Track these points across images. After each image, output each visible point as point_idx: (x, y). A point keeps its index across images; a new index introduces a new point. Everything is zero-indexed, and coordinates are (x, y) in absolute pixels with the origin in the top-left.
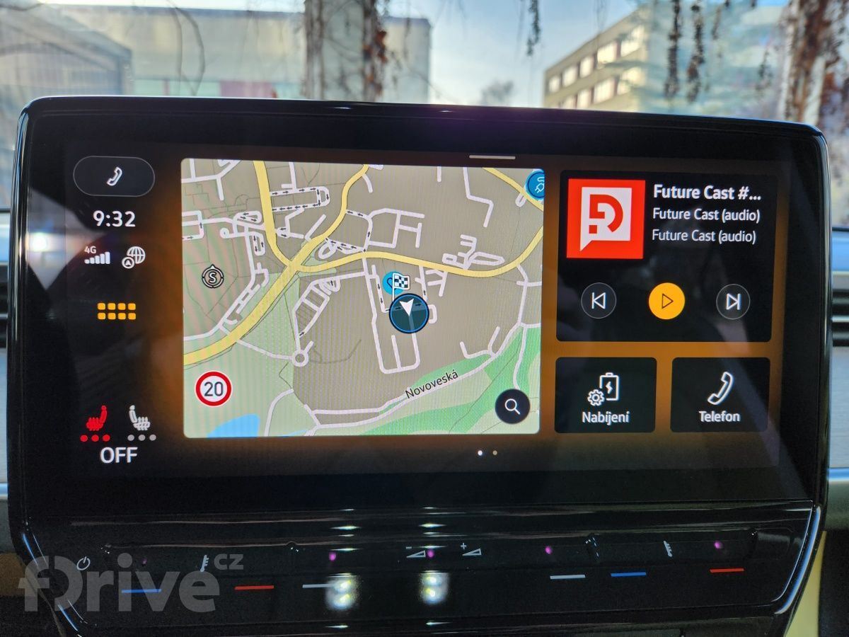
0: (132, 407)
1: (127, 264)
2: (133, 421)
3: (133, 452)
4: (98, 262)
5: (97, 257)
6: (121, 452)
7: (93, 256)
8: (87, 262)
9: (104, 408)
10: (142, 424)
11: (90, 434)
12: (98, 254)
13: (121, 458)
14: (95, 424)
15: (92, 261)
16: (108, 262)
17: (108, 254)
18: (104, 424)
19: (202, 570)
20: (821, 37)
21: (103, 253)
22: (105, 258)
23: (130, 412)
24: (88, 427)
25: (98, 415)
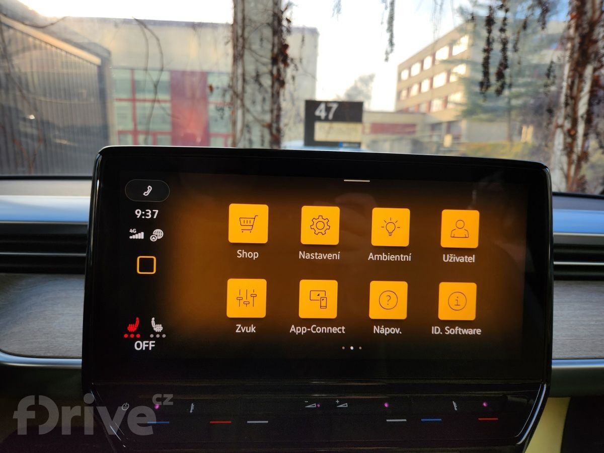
0: (153, 319)
1: (153, 239)
2: (153, 326)
3: (152, 344)
4: (137, 238)
5: (136, 235)
6: (146, 344)
7: (134, 234)
8: (131, 237)
9: (137, 319)
10: (158, 328)
11: (129, 333)
12: (137, 233)
13: (146, 347)
14: (132, 328)
15: (134, 237)
16: (143, 238)
17: (143, 233)
18: (138, 328)
19: (191, 411)
20: (590, 51)
21: (140, 232)
22: (141, 236)
23: (152, 321)
24: (128, 329)
25: (134, 322)
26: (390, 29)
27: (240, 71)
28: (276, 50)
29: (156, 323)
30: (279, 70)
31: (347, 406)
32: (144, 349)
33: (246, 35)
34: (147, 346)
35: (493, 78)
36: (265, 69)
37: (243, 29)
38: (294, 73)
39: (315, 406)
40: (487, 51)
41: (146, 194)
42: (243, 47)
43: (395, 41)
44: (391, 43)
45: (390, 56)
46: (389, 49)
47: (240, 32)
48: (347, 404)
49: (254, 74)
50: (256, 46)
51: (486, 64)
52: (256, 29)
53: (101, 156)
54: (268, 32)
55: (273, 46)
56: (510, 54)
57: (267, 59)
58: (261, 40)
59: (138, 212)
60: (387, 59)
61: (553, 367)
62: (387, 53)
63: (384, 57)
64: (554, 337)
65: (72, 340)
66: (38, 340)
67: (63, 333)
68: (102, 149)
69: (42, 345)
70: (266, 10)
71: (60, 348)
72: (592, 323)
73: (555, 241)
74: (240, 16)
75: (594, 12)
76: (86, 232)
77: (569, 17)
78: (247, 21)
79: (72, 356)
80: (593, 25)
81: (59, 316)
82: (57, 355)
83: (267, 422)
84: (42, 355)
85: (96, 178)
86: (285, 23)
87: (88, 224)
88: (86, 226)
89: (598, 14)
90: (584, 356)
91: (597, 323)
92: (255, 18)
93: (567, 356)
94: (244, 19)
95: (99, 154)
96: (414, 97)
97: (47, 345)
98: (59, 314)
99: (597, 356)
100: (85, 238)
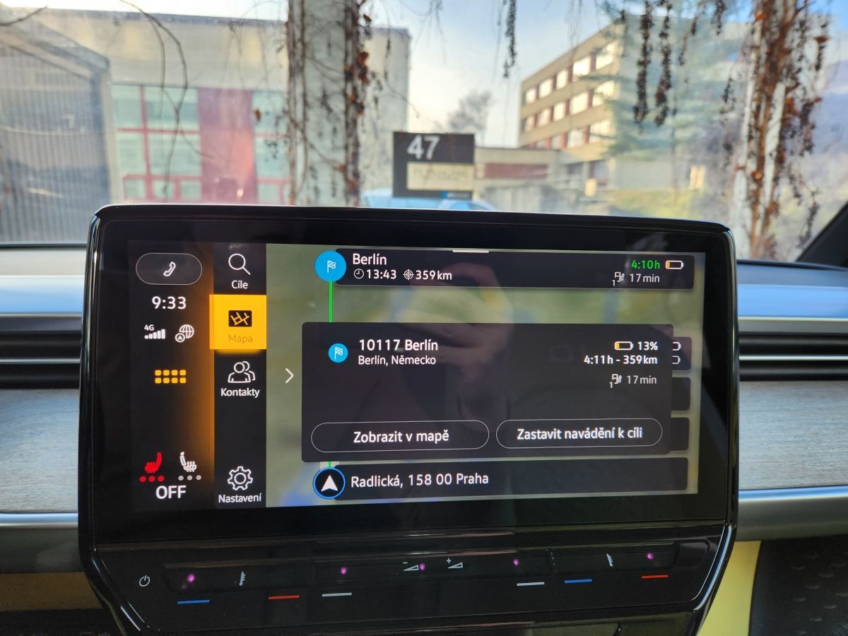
0: (182, 454)
1: (179, 339)
2: (183, 465)
3: (182, 489)
4: (155, 338)
5: (155, 333)
6: (173, 489)
7: (150, 332)
8: (146, 337)
9: (159, 454)
10: (190, 467)
11: (148, 475)
12: (156, 331)
13: (173, 494)
14: (151, 467)
15: (151, 336)
16: (164, 337)
17: (163, 331)
18: (160, 467)
19: (241, 584)
20: (781, 64)
21: (160, 330)
22: (161, 335)
23: (181, 457)
24: (146, 470)
25: (155, 460)
26: (511, 32)
27: (299, 90)
28: (350, 61)
29: (187, 459)
30: (355, 89)
31: (462, 567)
32: (170, 497)
33: (307, 38)
34: (175, 492)
35: (651, 101)
36: (335, 88)
37: (303, 30)
38: (377, 93)
39: (418, 569)
40: (643, 63)
41: (167, 274)
42: (303, 56)
43: (517, 49)
44: (513, 53)
45: (512, 70)
46: (509, 62)
47: (298, 34)
48: (461, 563)
49: (319, 94)
50: (321, 55)
51: (642, 81)
52: (321, 30)
53: (99, 220)
54: (338, 35)
55: (347, 54)
56: (673, 68)
57: (338, 73)
58: (329, 45)
59: (156, 300)
60: (506, 75)
61: (741, 500)
62: (506, 66)
63: (502, 71)
64: (741, 460)
65: (62, 486)
66: (13, 488)
67: (48, 476)
68: (100, 209)
69: (19, 495)
70: (334, 3)
71: (45, 498)
72: (791, 439)
73: (742, 329)
74: (297, 11)
75: (786, 11)
76: (78, 327)
77: (753, 18)
78: (308, 19)
79: (63, 509)
80: (784, 28)
81: (42, 451)
82: (40, 508)
83: (350, 594)
84: (19, 508)
85: (92, 249)
86: (362, 22)
87: (82, 315)
88: (80, 318)
89: (791, 13)
90: (780, 484)
91: (796, 439)
92: (318, 14)
93: (757, 486)
94: (303, 14)
95: (96, 217)
96: (544, 127)
97: (25, 494)
98: (42, 449)
99: (797, 484)
100: (78, 336)
